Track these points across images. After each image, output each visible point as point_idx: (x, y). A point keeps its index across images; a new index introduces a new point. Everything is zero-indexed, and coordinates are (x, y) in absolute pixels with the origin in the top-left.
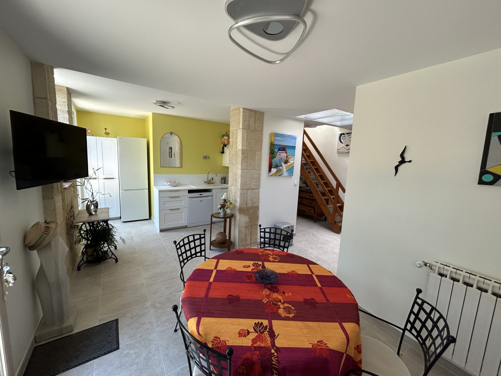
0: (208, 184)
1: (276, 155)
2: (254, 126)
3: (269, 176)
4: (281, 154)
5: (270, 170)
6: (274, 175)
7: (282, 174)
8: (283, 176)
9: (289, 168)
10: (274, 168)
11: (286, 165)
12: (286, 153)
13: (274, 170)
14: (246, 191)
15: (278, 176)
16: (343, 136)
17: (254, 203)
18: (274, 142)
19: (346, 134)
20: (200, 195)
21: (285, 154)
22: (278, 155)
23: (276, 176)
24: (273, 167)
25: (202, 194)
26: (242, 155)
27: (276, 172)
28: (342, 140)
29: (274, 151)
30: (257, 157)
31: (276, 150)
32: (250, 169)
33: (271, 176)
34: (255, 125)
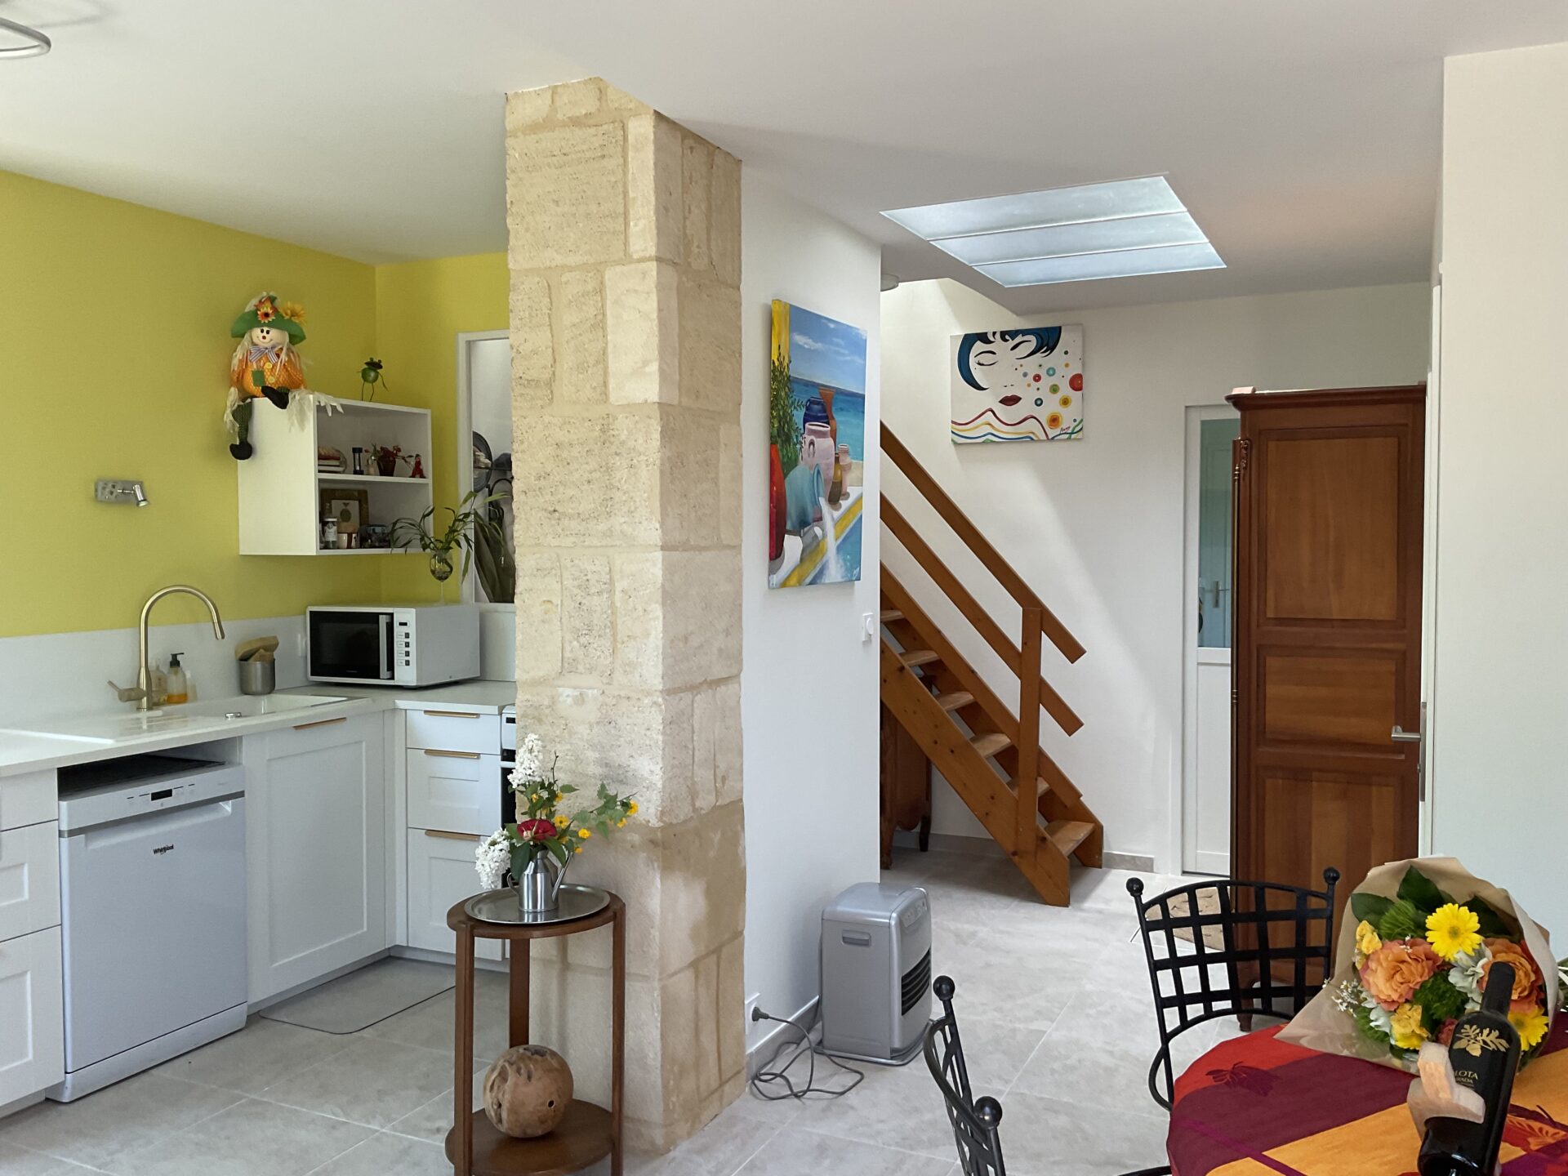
0: (150, 708)
1: (798, 446)
2: (704, 249)
3: (771, 587)
4: (817, 441)
5: (776, 551)
6: (794, 580)
7: (821, 573)
8: (827, 581)
9: (844, 535)
10: (790, 533)
11: (837, 514)
12: (834, 435)
13: (793, 545)
14: (687, 697)
15: (810, 584)
16: (979, 346)
17: (724, 779)
18: (790, 362)
19: (998, 336)
20: (156, 796)
21: (830, 441)
22: (806, 446)
23: (800, 583)
24: (789, 526)
25: (168, 793)
26: (663, 446)
27: (802, 559)
28: (977, 373)
29: (791, 420)
30: (724, 460)
31: (799, 415)
32: (703, 544)
33: (784, 584)
34: (709, 240)
